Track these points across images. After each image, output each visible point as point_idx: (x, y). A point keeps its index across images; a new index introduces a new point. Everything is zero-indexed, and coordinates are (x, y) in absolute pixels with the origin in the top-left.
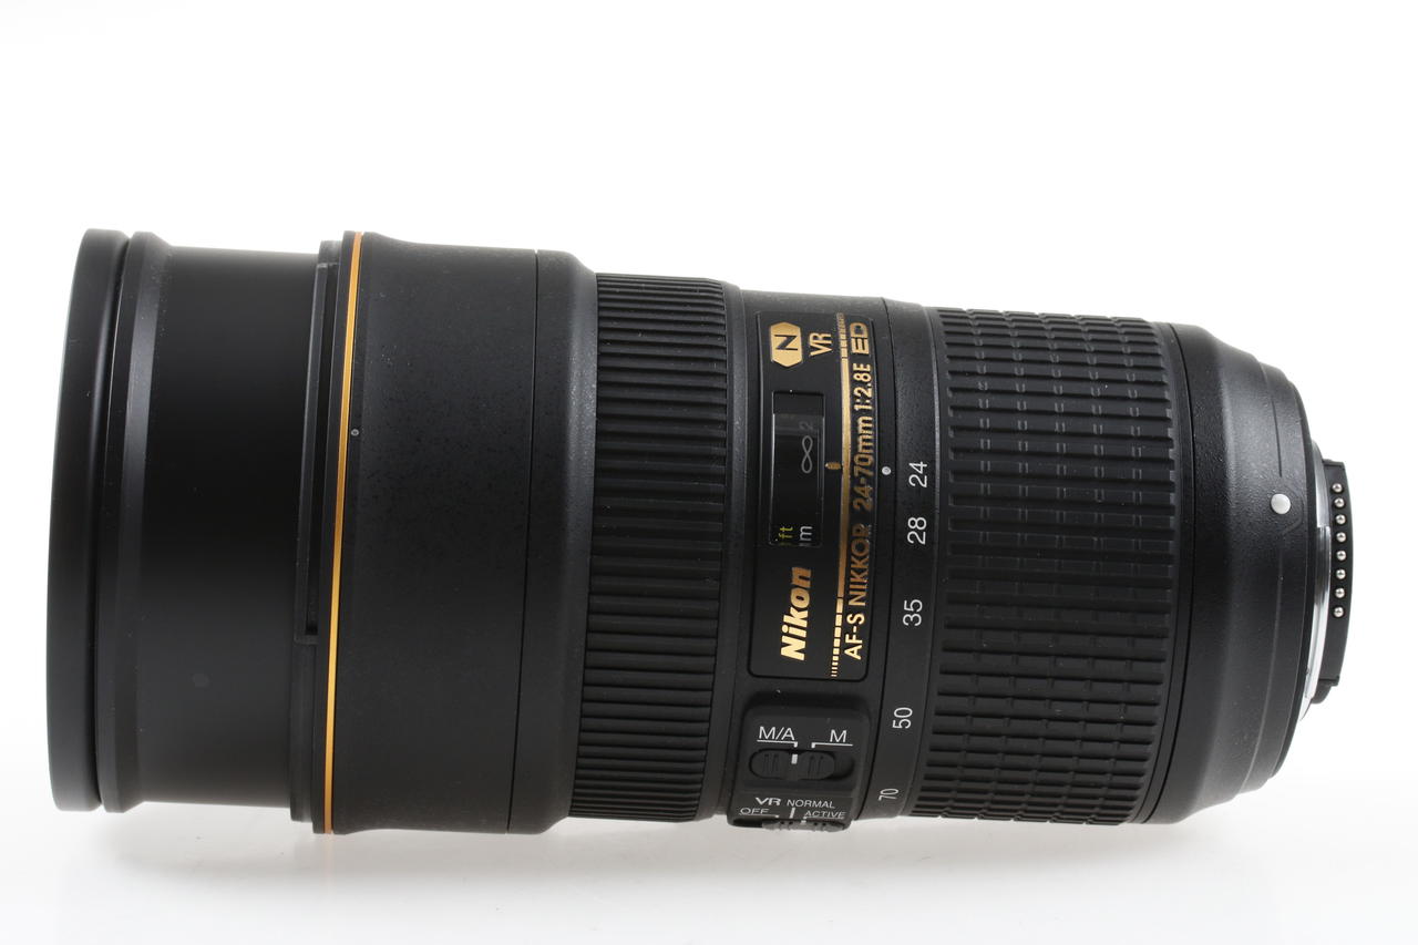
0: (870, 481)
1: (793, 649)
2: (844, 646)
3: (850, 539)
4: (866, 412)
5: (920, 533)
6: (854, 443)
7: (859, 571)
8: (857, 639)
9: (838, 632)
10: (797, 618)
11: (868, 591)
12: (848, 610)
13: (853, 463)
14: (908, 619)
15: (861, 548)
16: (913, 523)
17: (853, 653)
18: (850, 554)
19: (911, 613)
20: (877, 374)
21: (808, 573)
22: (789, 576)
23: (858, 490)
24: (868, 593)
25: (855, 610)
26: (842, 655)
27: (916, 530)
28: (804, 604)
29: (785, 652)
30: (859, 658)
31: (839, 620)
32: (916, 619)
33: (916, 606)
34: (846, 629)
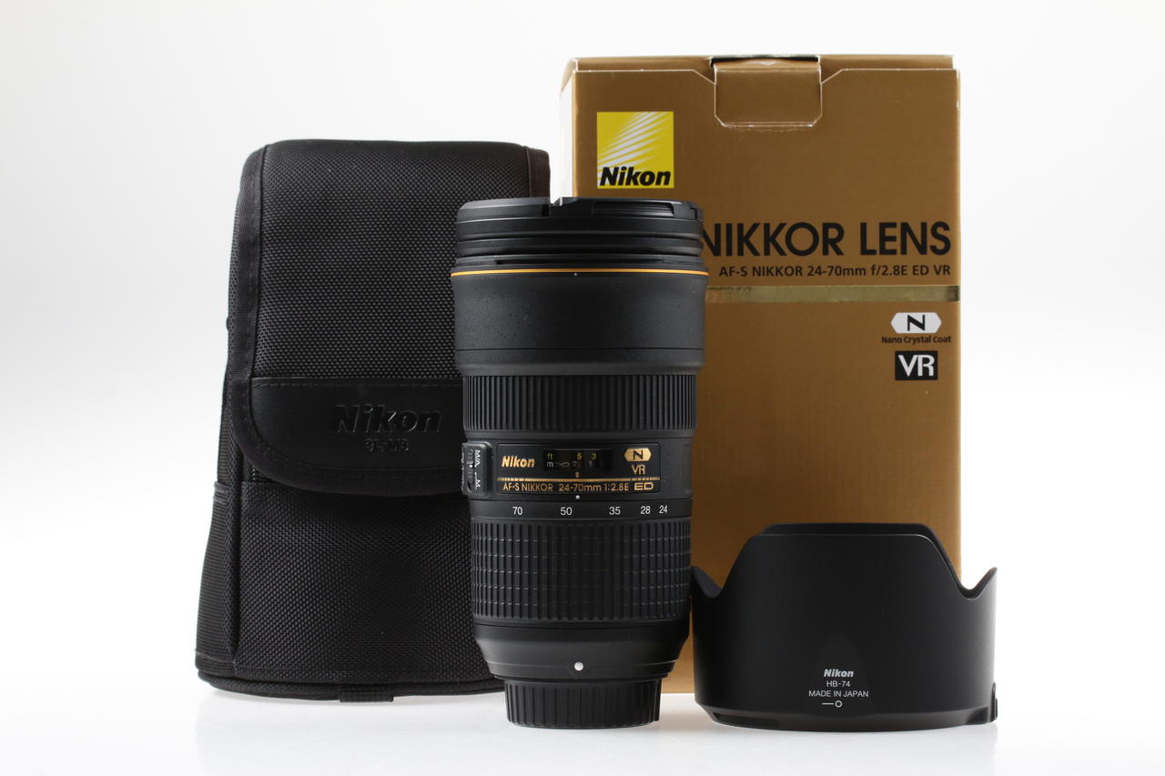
0: (572, 490)
1: (506, 462)
2: (508, 483)
3: (547, 483)
4: (603, 489)
6: (590, 483)
7: (535, 487)
8: (510, 487)
9: (512, 480)
10: (516, 462)
11: (527, 491)
12: (520, 483)
13: (578, 483)
15: (544, 487)
17: (505, 486)
18: (541, 483)
20: (624, 492)
21: (533, 465)
22: (531, 458)
23: (568, 485)
25: (520, 486)
26: (504, 482)
28: (522, 465)
29: (505, 458)
30: (504, 489)
31: (516, 480)
34: (514, 483)
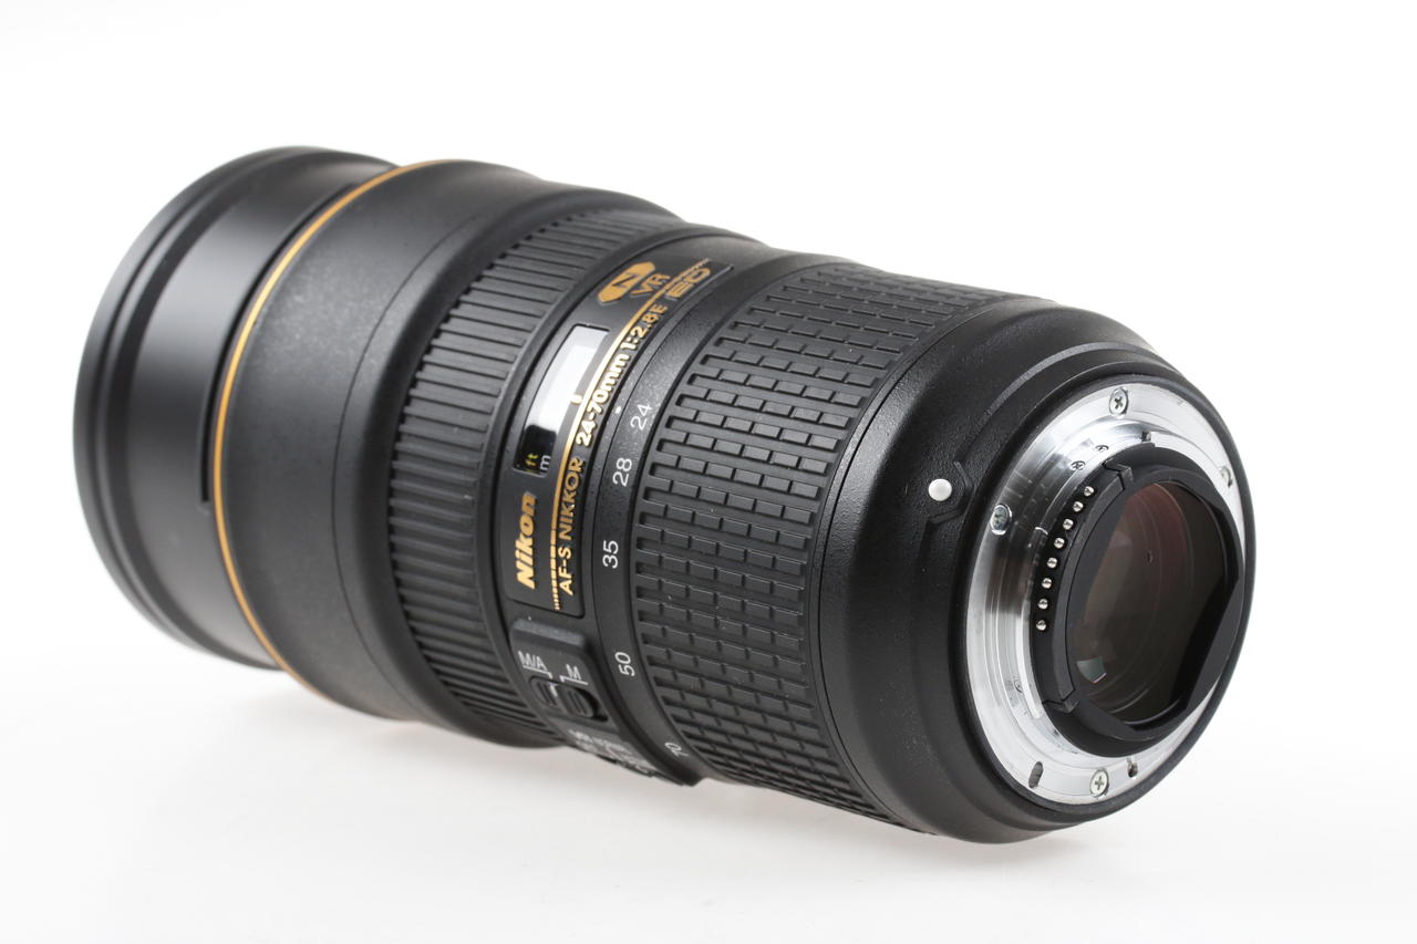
1: (525, 575)
2: (559, 579)
5: (624, 474)
7: (568, 505)
8: (568, 572)
9: (553, 564)
10: (524, 545)
11: (573, 526)
12: (559, 543)
14: (607, 560)
15: (572, 481)
16: (621, 464)
17: (565, 586)
19: (610, 554)
21: (533, 501)
22: (520, 502)
24: (573, 528)
25: (564, 544)
26: (558, 588)
27: (622, 471)
28: (529, 531)
29: (520, 577)
30: (571, 593)
31: (553, 552)
32: (613, 561)
33: (613, 548)
34: (559, 561)
